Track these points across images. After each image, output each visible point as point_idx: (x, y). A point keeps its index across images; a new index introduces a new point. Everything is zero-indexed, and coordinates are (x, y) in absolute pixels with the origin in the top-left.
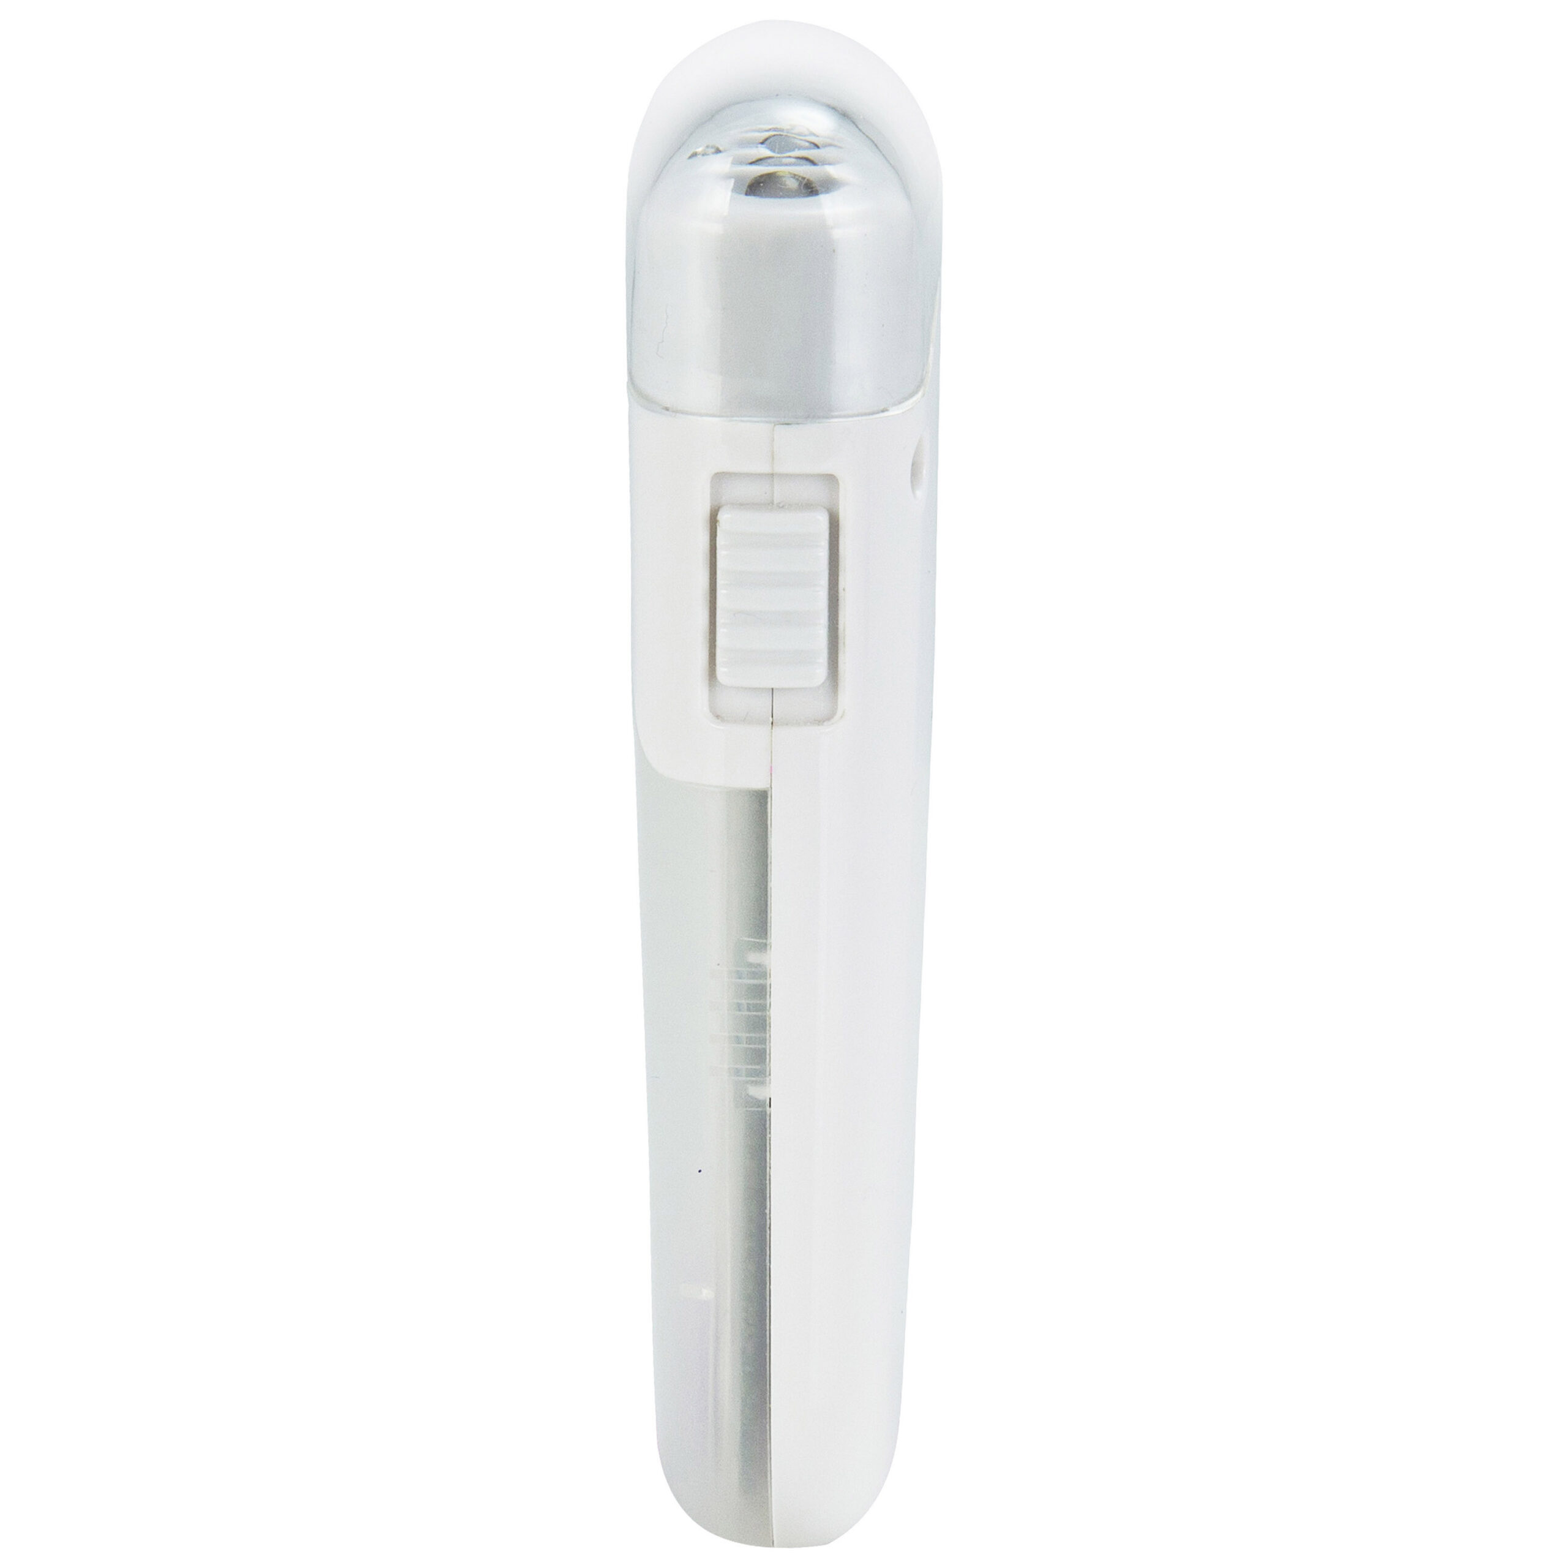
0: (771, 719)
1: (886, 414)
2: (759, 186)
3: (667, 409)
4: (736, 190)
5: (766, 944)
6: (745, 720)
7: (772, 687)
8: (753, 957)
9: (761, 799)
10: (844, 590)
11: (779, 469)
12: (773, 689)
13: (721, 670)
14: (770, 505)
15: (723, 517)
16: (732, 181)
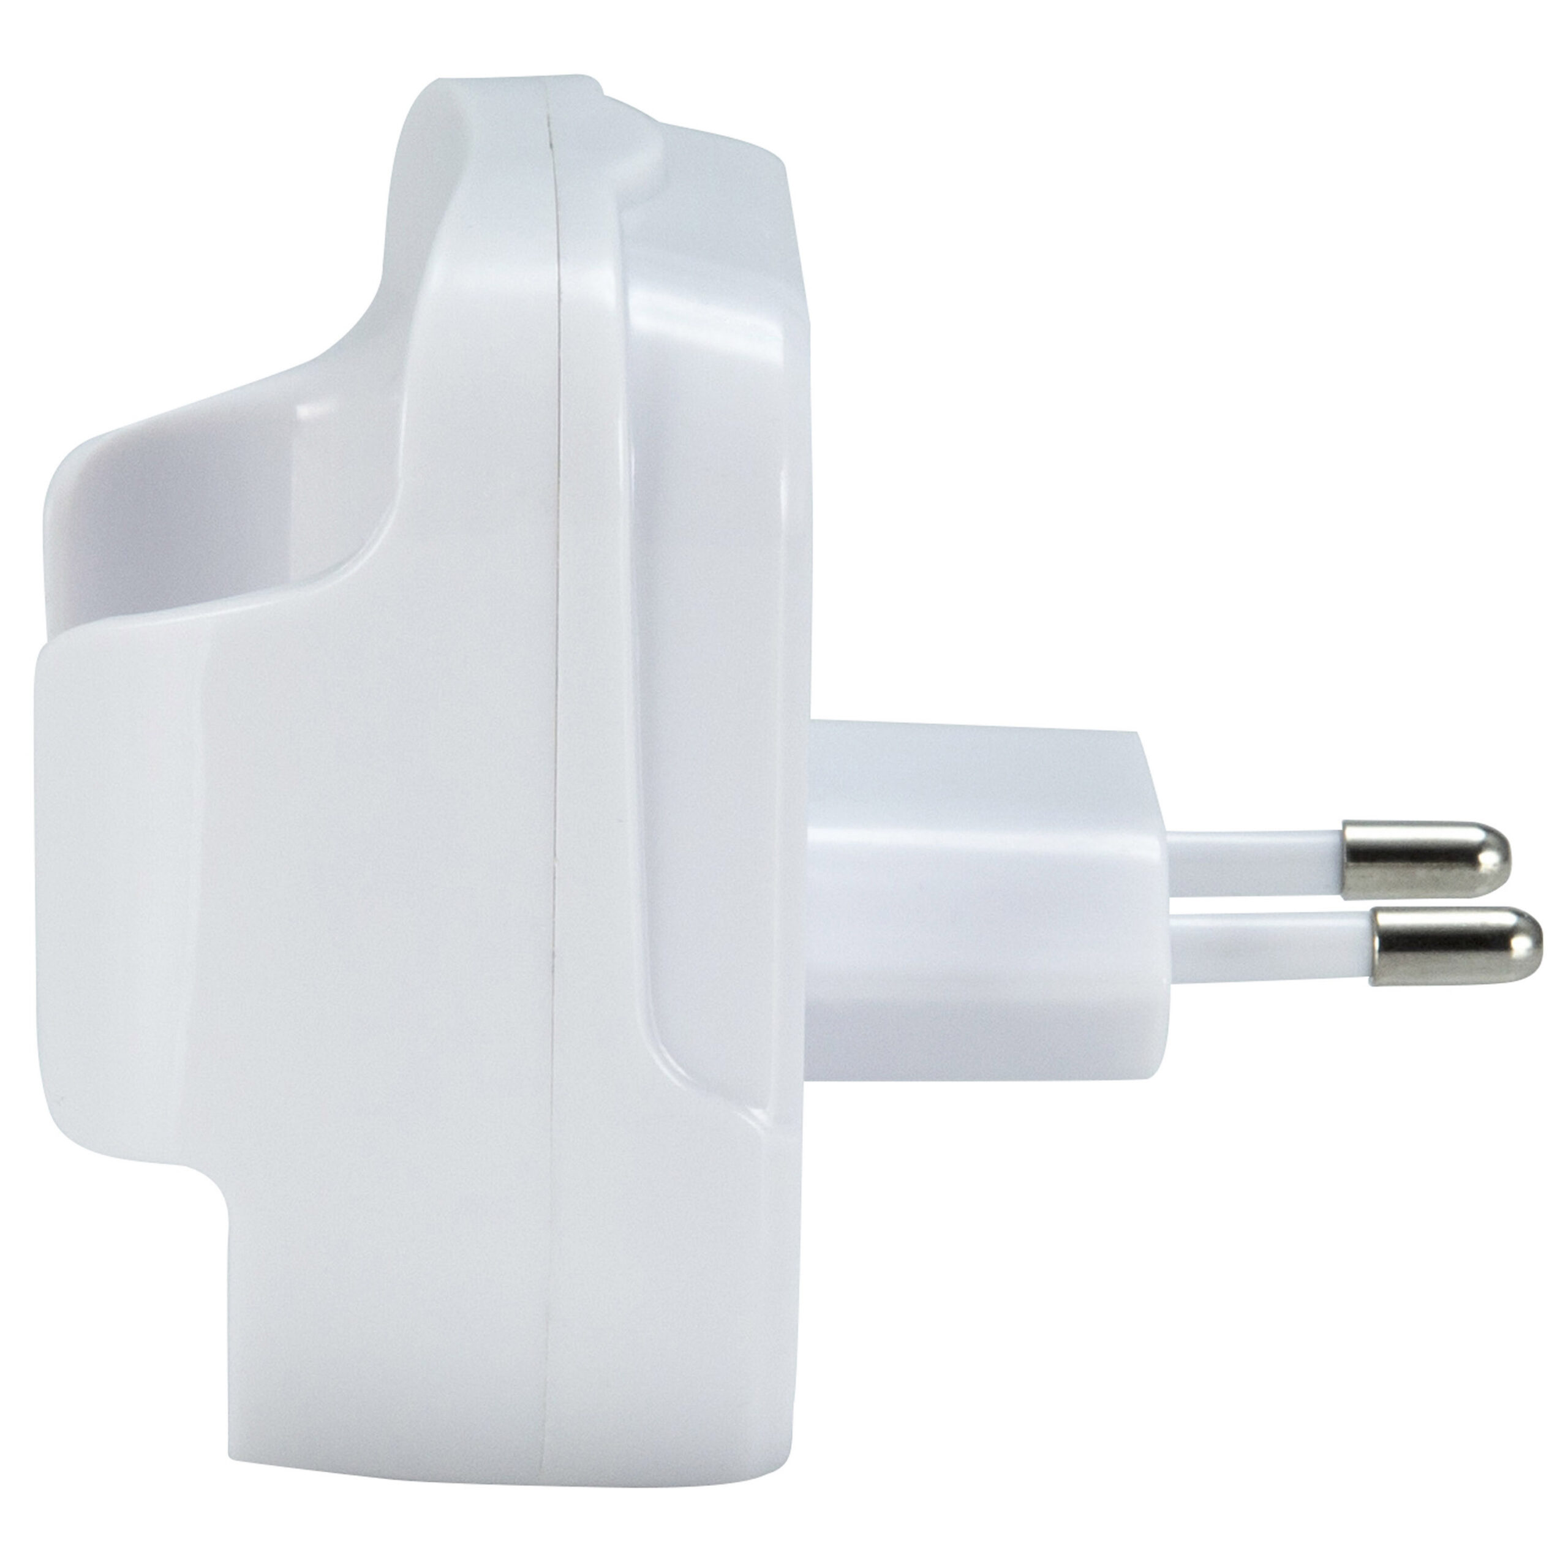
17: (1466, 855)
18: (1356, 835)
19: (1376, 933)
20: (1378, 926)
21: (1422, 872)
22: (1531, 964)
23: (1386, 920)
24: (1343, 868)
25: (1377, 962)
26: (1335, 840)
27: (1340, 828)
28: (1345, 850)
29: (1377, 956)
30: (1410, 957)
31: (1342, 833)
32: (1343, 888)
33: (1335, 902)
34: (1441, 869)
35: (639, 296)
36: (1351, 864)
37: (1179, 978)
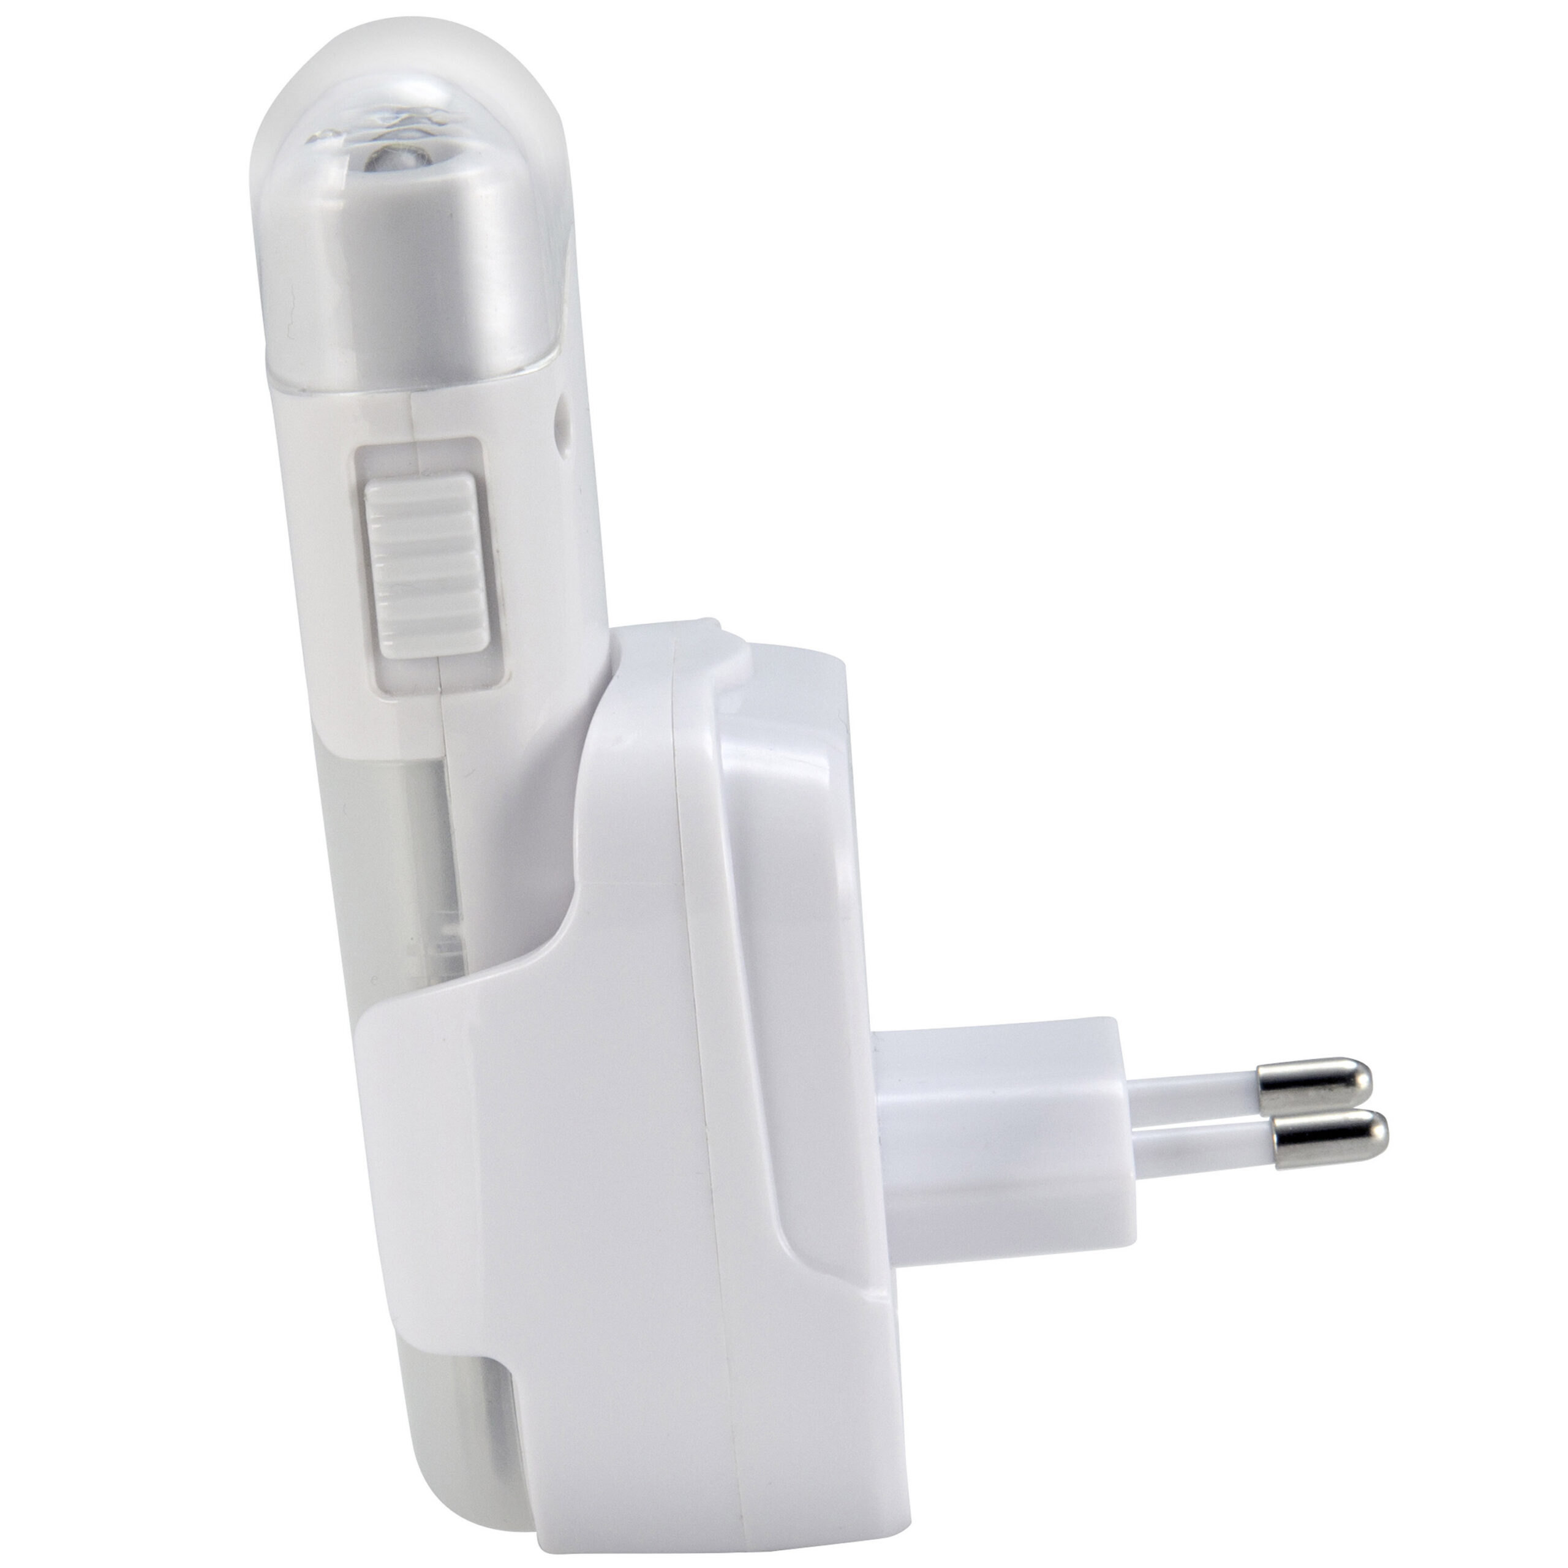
0: (439, 689)
1: (522, 373)
2: (376, 162)
3: (304, 390)
4: (352, 168)
5: (458, 915)
6: (414, 691)
7: (437, 655)
8: (448, 930)
9: (437, 769)
10: (498, 552)
11: (420, 436)
12: (438, 658)
13: (385, 646)
14: (414, 474)
15: (371, 490)
16: (348, 158)
17: (1345, 1079)
18: (1264, 1072)
19: (1274, 1132)
20: (1275, 1126)
21: (1312, 1093)
22: (1383, 1145)
23: (1280, 1123)
24: (1259, 1096)
25: (1276, 1152)
26: (1254, 1075)
27: (1255, 1069)
28: (1259, 1082)
29: (1276, 1146)
30: (1299, 1147)
31: (1257, 1072)
32: (1260, 1108)
33: (1257, 1118)
34: (1325, 1090)
35: (726, 747)
36: (1264, 1092)
37: (1141, 1174)
